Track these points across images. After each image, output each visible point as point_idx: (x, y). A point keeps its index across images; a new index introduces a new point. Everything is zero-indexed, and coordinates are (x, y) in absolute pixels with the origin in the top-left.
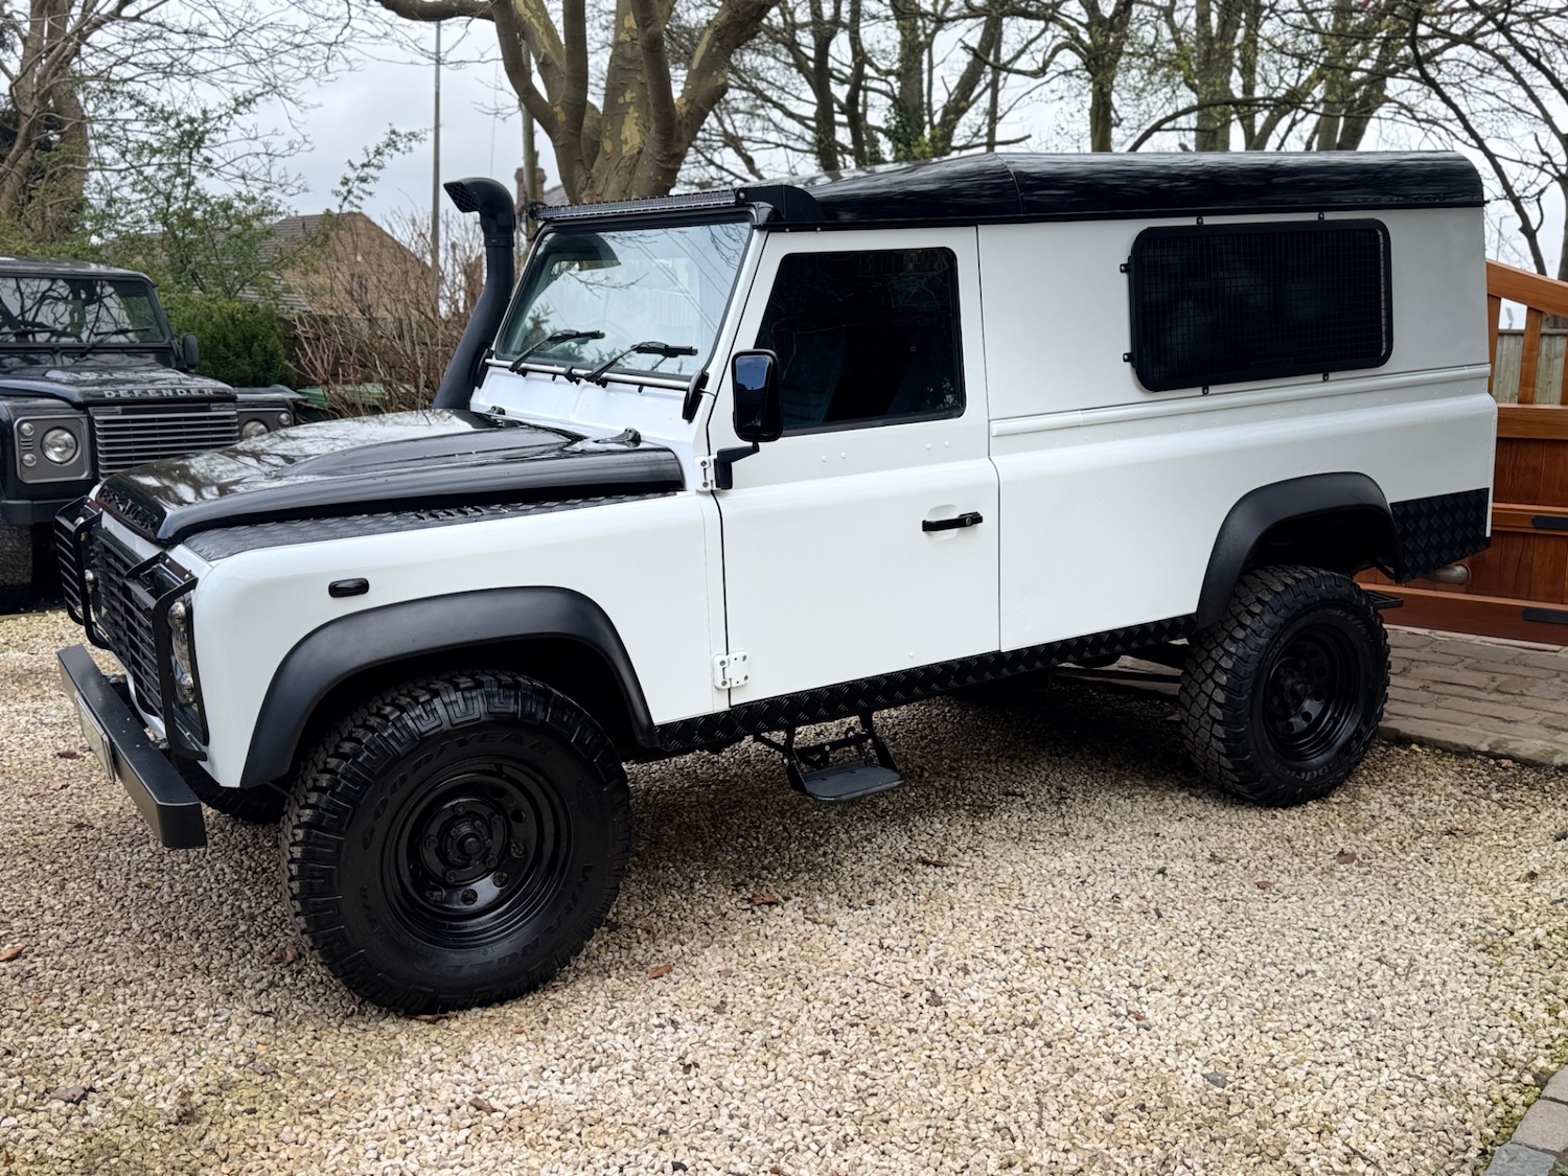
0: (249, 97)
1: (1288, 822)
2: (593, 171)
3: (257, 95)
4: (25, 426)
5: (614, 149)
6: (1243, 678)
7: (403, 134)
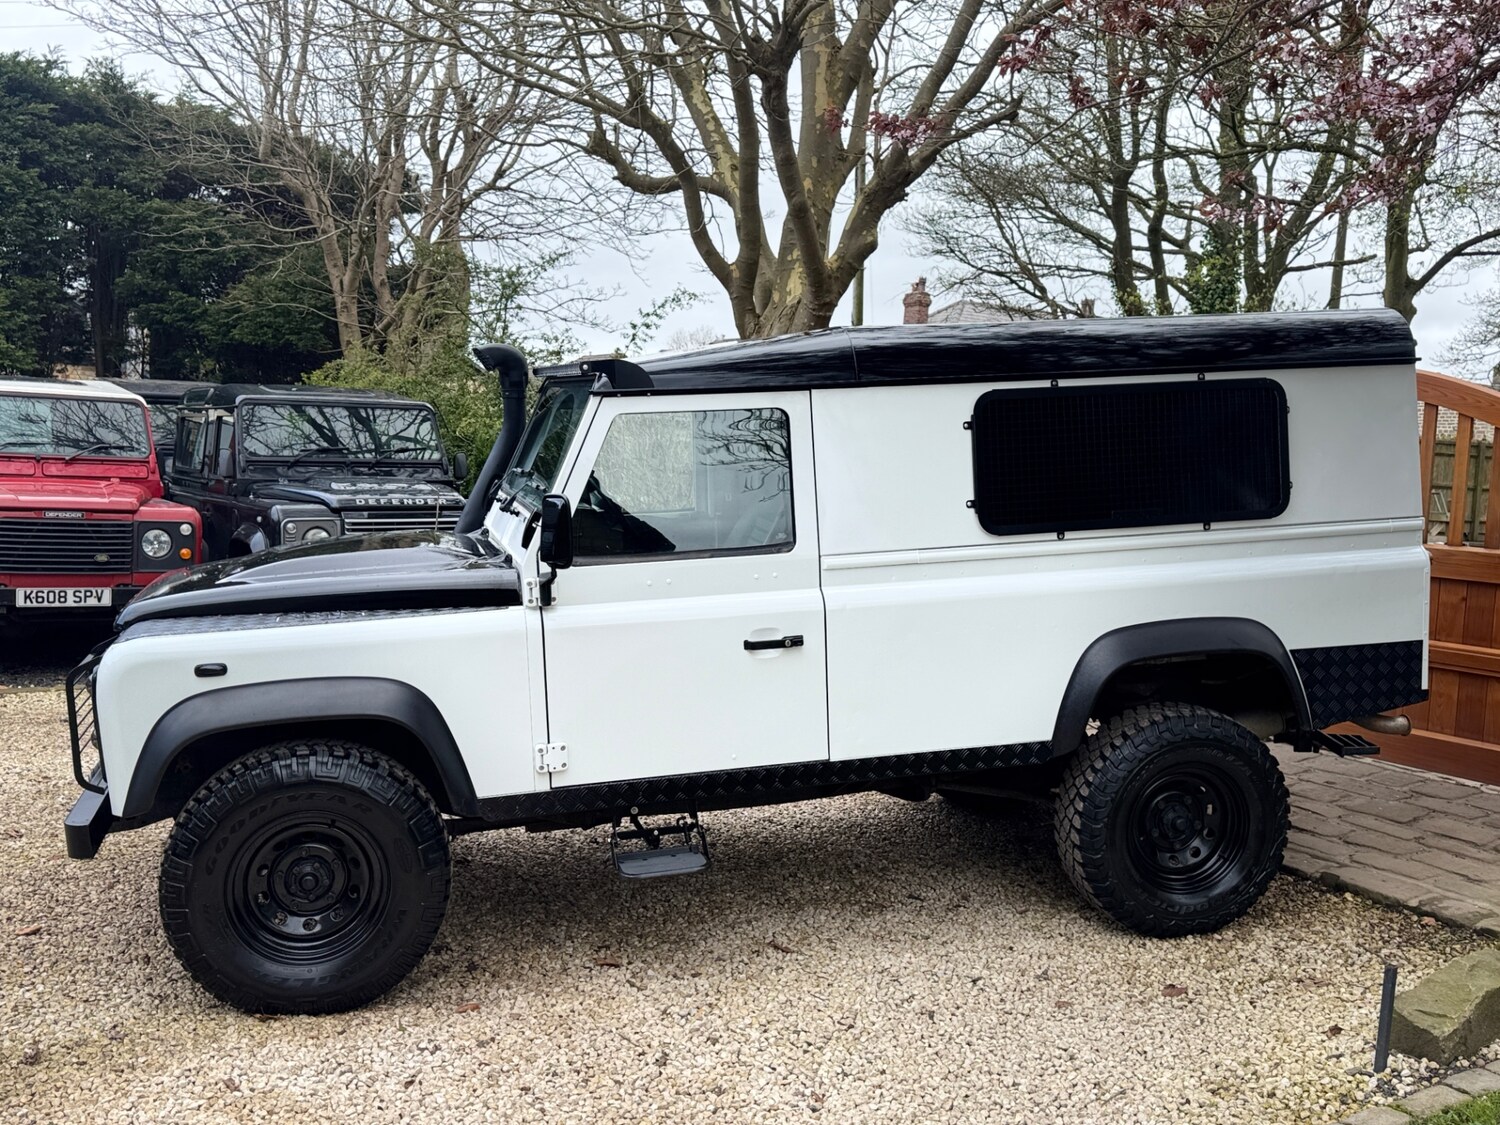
0: (554, 256)
1: (1153, 954)
2: (761, 319)
3: (561, 255)
4: (290, 525)
5: (780, 299)
6: (1100, 808)
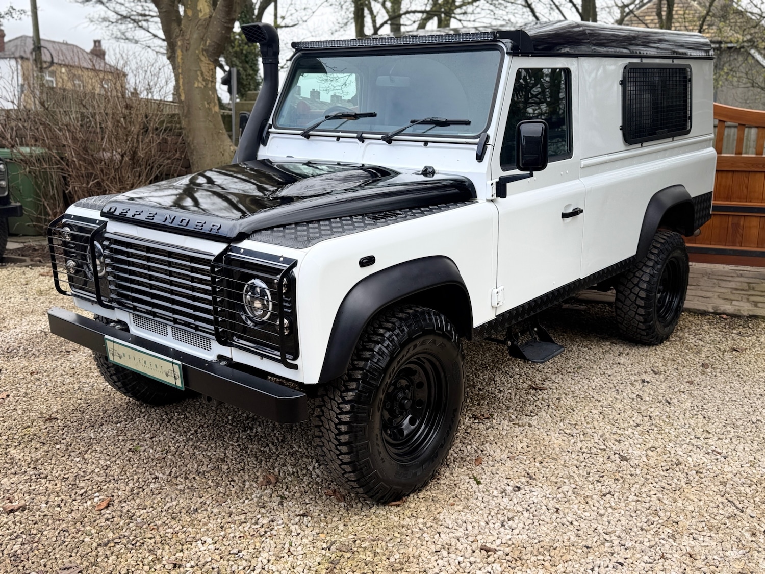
2: (182, 26)
5: (193, 15)
7: (17, 9)
